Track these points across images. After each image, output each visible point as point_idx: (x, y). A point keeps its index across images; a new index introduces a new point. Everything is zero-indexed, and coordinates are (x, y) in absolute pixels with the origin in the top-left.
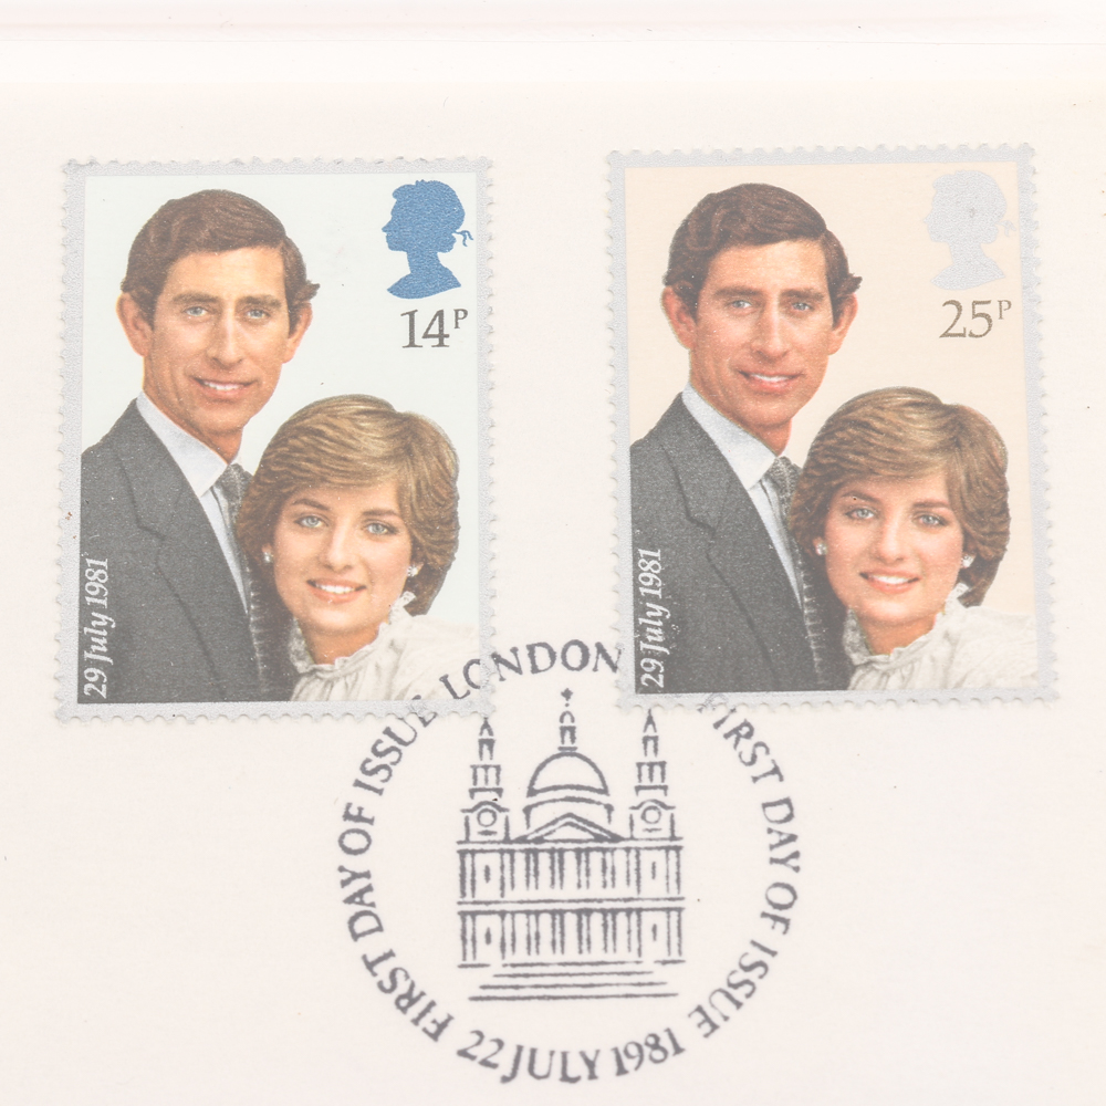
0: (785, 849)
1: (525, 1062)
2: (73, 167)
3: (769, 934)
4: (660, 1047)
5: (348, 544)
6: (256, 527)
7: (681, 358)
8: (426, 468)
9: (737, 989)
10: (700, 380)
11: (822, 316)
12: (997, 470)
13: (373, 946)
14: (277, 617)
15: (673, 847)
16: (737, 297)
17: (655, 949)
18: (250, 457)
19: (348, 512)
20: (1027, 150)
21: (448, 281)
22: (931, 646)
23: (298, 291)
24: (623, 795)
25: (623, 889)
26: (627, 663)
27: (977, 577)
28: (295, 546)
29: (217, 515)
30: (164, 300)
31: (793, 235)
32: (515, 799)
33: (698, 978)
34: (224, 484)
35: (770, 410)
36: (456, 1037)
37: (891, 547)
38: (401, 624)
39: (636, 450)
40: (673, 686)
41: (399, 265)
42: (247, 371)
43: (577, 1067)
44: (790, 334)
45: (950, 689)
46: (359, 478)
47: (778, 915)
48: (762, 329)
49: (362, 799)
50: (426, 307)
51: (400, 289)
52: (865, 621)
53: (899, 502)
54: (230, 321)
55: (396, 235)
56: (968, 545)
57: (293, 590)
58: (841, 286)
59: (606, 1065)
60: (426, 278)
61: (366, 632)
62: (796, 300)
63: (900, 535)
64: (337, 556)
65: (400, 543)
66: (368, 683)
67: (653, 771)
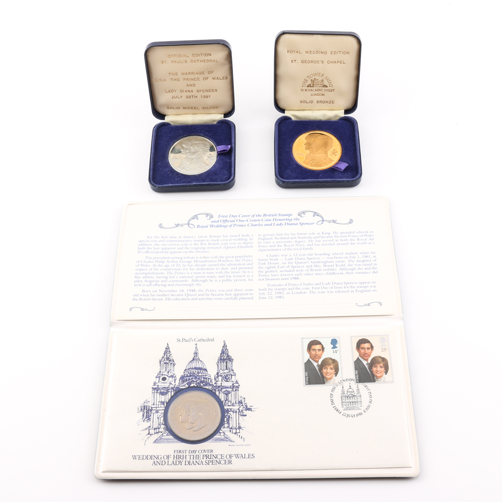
0: (371, 397)
1: (348, 415)
2: (302, 338)
3: (370, 404)
4: (360, 414)
5: (329, 370)
6: (321, 369)
7: (358, 353)
8: (336, 364)
9: (367, 409)
10: (360, 355)
11: (370, 350)
12: (387, 363)
13: (334, 406)
14: (323, 377)
15: (360, 396)
16: (363, 348)
17: (359, 405)
18: (320, 363)
19: (329, 368)
20: (388, 335)
21: (337, 347)
22: (382, 378)
23: (323, 348)
24: (355, 392)
25: (356, 400)
26: (355, 380)
27: (386, 372)
28: (324, 371)
29: (317, 368)
30: (311, 350)
31: (367, 343)
32: (346, 392)
33: (364, 408)
34: (317, 365)
35: (367, 358)
36: (342, 413)
37: (378, 370)
38: (334, 377)
39: (355, 362)
40: (359, 382)
41: (332, 346)
42: (319, 355)
43: (353, 416)
44: (367, 351)
45: (384, 382)
46: (330, 365)
47: (370, 402)
48: (365, 351)
49: (332, 393)
50: (335, 350)
51: (332, 348)
52: (376, 376)
53: (379, 366)
54: (317, 351)
55: (332, 343)
56: (385, 370)
57: (324, 375)
58: (372, 347)
59: (356, 416)
60: (334, 347)
61: (331, 378)
62: (368, 348)
63: (379, 369)
64: (328, 371)
65: (334, 370)
66: (332, 382)
67: (358, 390)
